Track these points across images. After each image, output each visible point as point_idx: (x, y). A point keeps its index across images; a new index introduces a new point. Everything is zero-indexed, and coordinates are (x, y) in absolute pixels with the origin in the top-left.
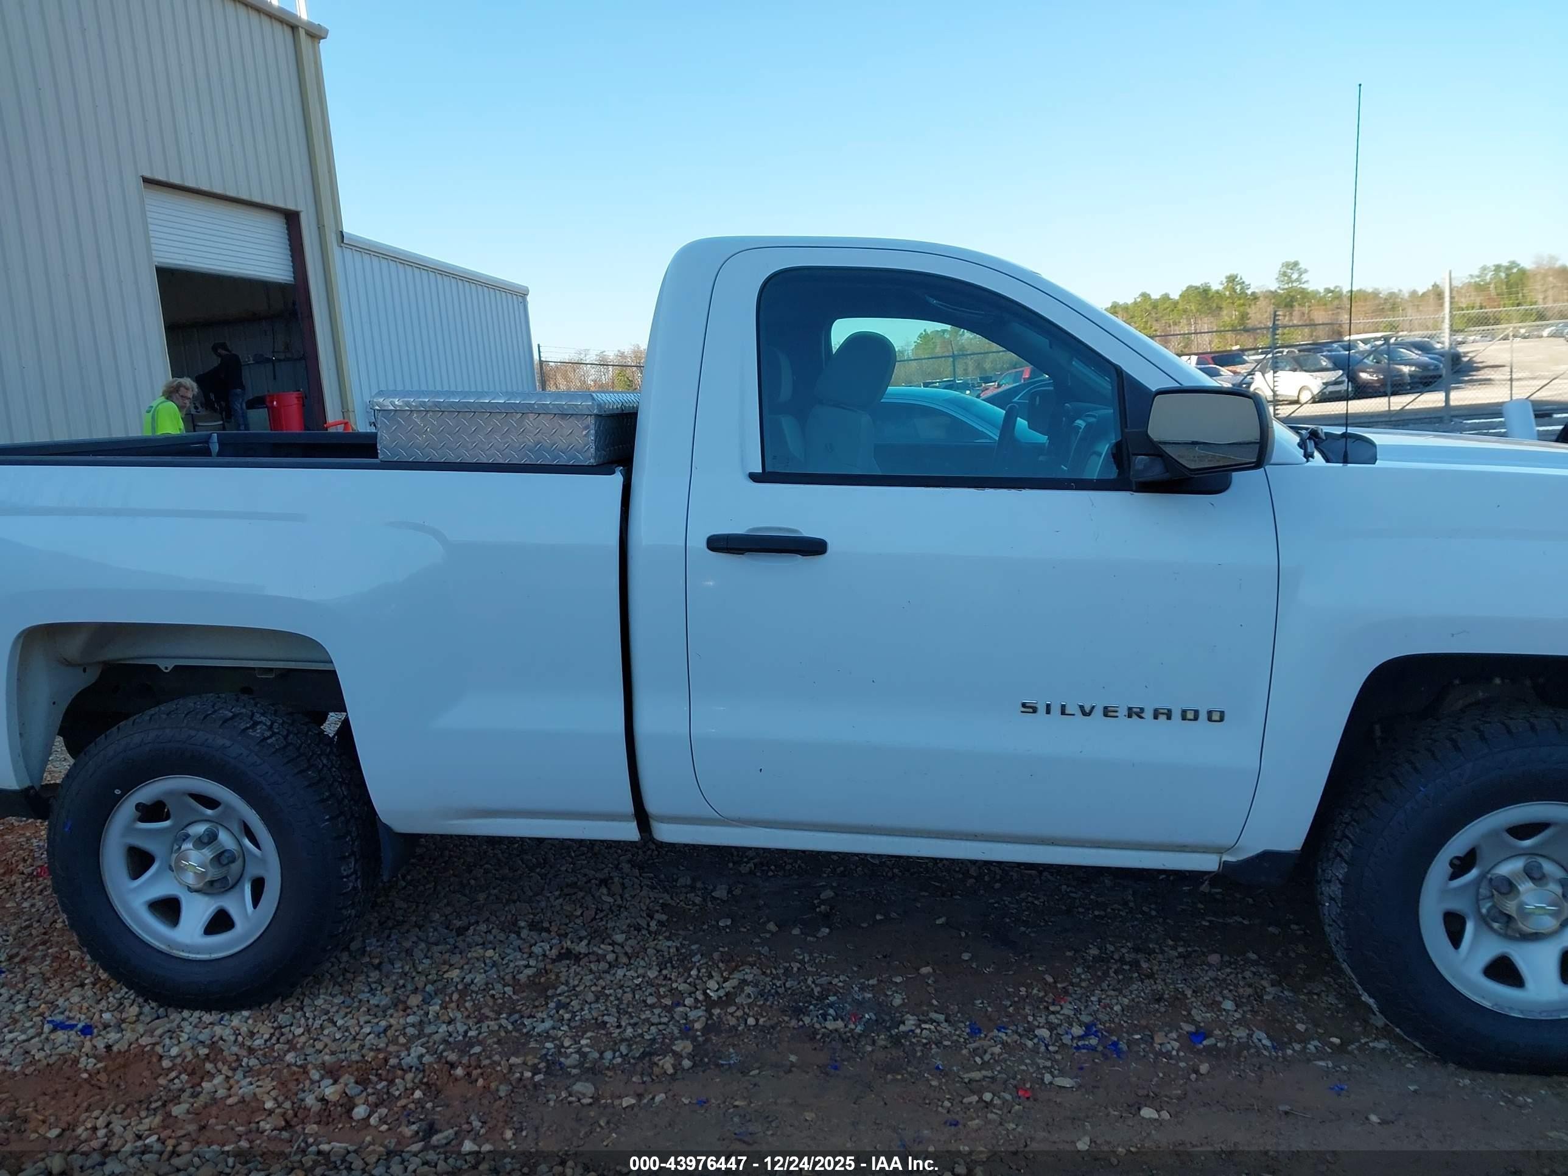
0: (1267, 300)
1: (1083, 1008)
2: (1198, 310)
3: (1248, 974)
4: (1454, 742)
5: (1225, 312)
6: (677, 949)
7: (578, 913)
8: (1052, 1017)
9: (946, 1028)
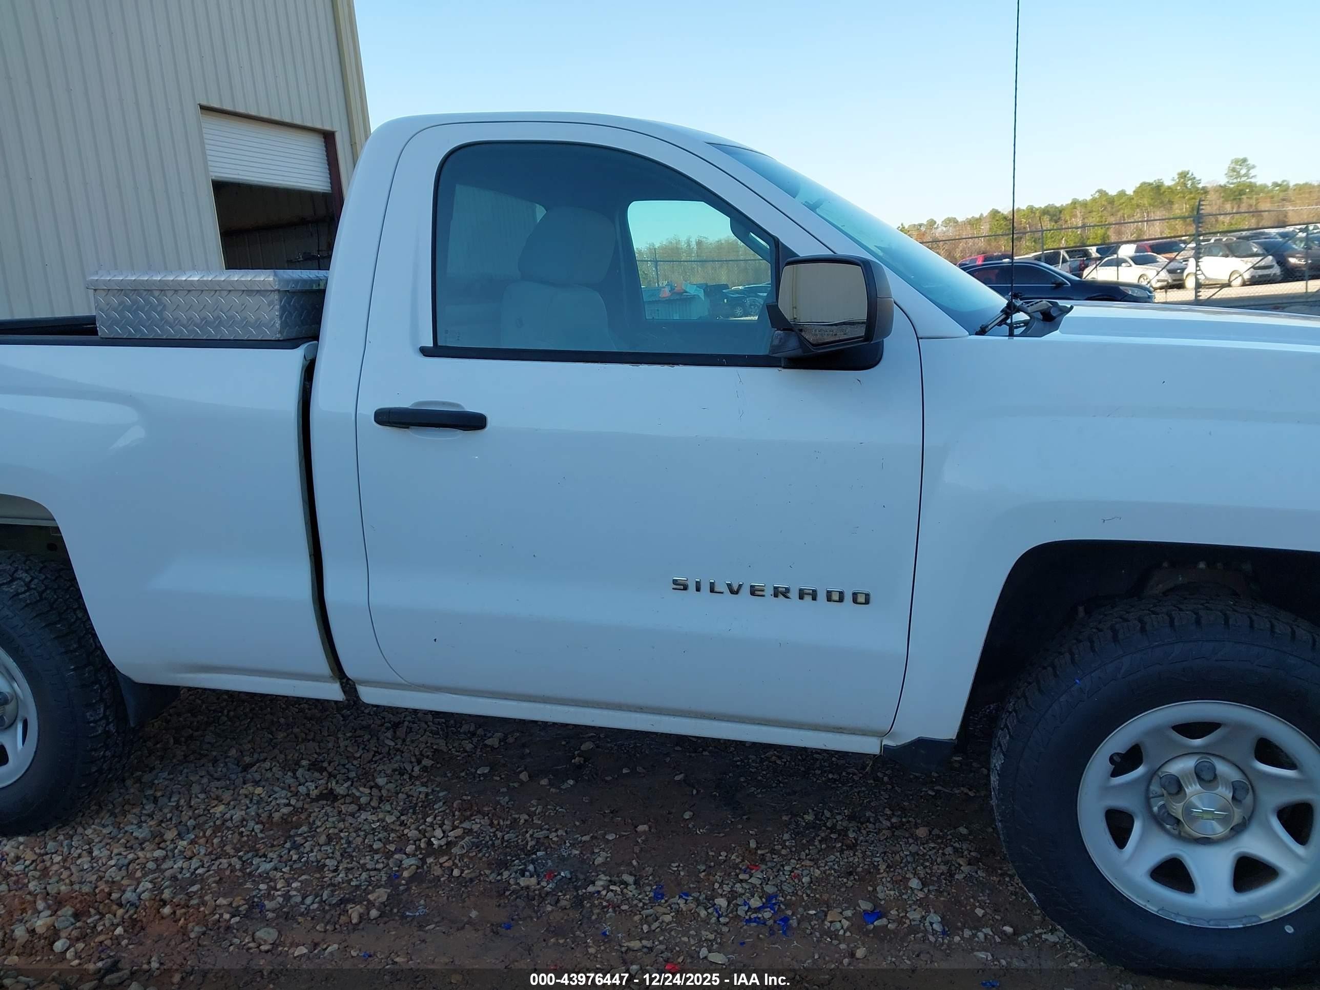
0: (1217, 194)
1: (771, 878)
2: (1150, 205)
3: (949, 850)
4: (1115, 632)
5: (1176, 206)
6: (427, 795)
7: (358, 755)
8: (738, 885)
9: (631, 891)
